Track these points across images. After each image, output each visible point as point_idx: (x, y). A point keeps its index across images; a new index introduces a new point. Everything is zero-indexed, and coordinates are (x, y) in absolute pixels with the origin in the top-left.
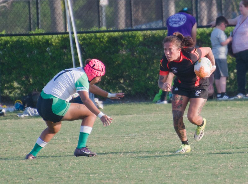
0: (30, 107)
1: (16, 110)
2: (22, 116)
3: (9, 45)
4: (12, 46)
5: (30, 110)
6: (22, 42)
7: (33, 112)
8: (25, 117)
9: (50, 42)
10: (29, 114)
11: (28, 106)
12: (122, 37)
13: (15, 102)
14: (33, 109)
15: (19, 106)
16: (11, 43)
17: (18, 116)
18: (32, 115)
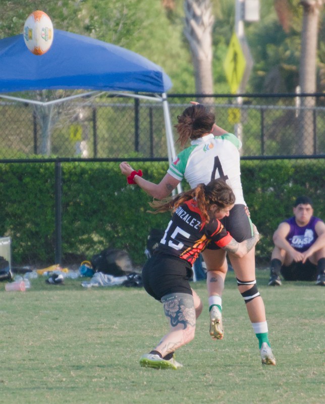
0: (101, 273)
1: (81, 276)
2: (89, 286)
3: (86, 176)
4: (92, 177)
5: (101, 276)
6: (108, 171)
7: (106, 280)
8: (93, 287)
9: (149, 172)
10: (99, 283)
11: (99, 271)
12: (261, 169)
13: (82, 263)
14: (106, 276)
15: (86, 270)
16: (89, 172)
17: (83, 285)
18: (104, 284)
